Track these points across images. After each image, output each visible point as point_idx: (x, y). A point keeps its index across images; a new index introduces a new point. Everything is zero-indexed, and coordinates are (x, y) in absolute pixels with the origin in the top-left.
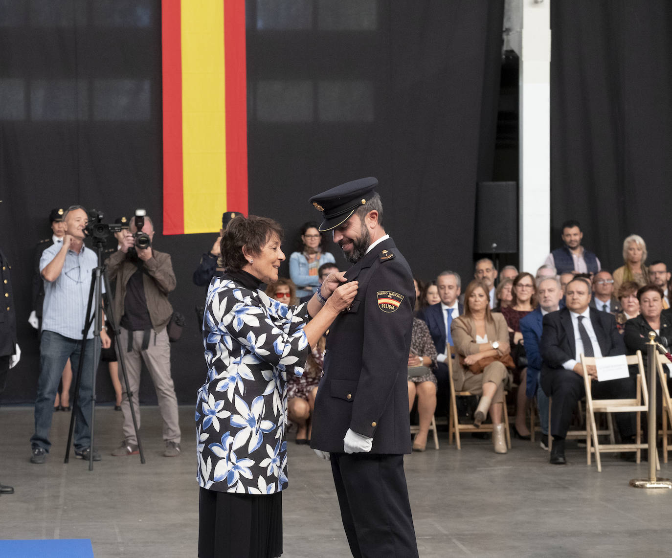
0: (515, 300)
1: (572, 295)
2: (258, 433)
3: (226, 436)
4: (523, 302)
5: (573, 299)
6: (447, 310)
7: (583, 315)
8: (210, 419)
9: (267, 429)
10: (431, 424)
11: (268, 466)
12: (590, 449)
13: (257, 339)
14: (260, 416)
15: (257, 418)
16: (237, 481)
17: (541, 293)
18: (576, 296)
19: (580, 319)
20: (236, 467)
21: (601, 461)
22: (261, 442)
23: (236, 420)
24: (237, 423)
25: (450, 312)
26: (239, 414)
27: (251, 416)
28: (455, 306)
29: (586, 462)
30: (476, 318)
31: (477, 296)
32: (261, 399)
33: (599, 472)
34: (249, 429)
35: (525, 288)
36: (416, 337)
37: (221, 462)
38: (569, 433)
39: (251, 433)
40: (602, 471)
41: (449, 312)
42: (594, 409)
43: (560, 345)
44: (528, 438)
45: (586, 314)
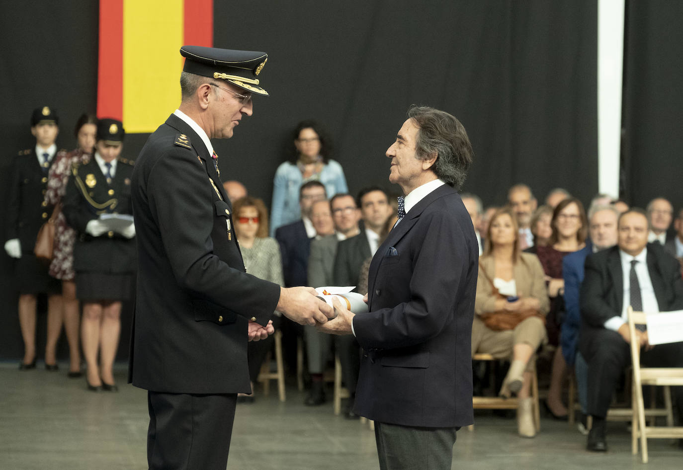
0: (556, 235)
1: (628, 231)
4: (566, 238)
5: (630, 238)
7: (638, 258)
12: (635, 434)
17: (593, 228)
18: (633, 233)
19: (634, 263)
21: (649, 449)
29: (630, 450)
31: (503, 225)
33: (645, 464)
35: (569, 219)
38: (611, 413)
40: (649, 462)
42: (642, 381)
43: (605, 296)
44: (565, 419)
45: (642, 257)
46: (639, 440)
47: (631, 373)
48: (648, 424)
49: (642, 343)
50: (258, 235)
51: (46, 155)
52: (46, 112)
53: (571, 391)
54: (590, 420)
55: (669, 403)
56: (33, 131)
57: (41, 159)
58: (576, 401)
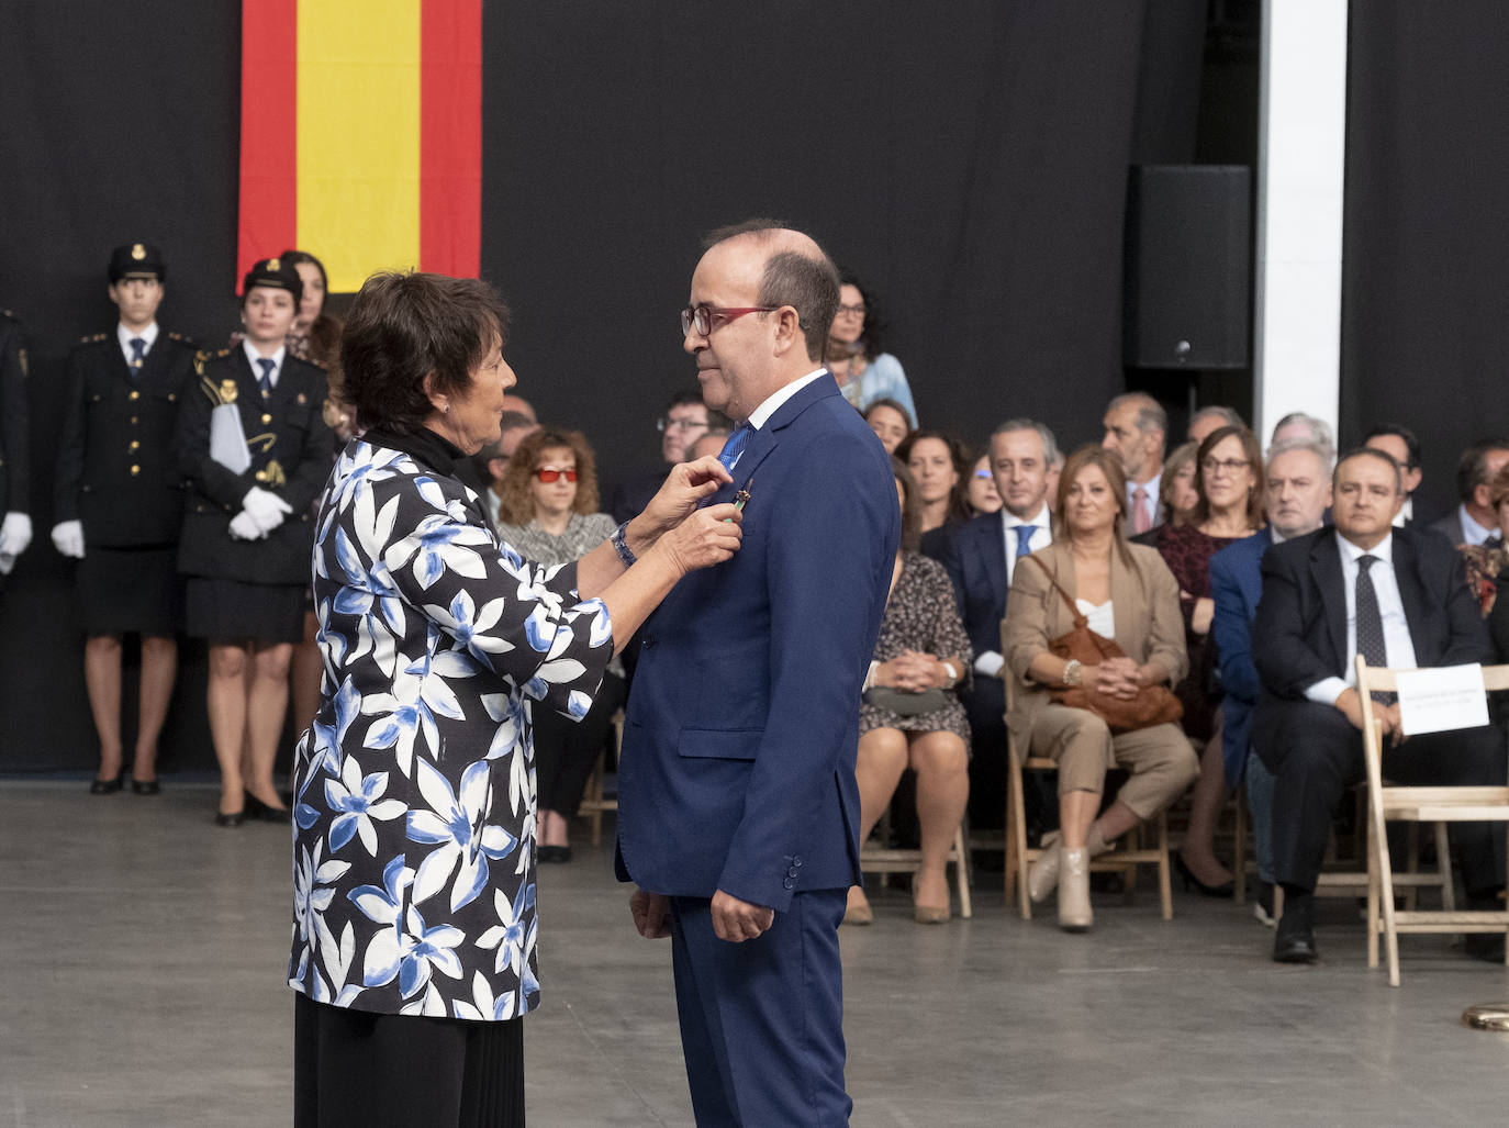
1: (1354, 494)
2: (478, 858)
3: (397, 867)
4: (1222, 511)
5: (1358, 506)
6: (1018, 529)
7: (1374, 552)
8: (351, 823)
9: (497, 849)
10: (954, 848)
11: (498, 946)
12: (1374, 924)
13: (478, 611)
14: (481, 815)
15: (472, 819)
16: (425, 987)
17: (1272, 486)
18: (1366, 497)
19: (1365, 563)
20: (422, 949)
21: (1401, 958)
22: (484, 884)
23: (421, 823)
24: (422, 832)
25: (1026, 535)
26: (430, 809)
27: (460, 815)
28: (1042, 519)
29: (1365, 959)
30: (1087, 552)
31: (1086, 489)
32: (483, 770)
33: (1395, 987)
34: (454, 848)
35: (1222, 470)
36: (920, 607)
37: (382, 933)
38: (1323, 879)
39: (460, 859)
41: (1024, 534)
42: (1386, 811)
43: (1307, 635)
44: (1225, 893)
45: (1383, 549)
46: (1382, 938)
47: (1365, 795)
48: (1400, 905)
49: (1387, 730)
50: (576, 506)
51: (137, 344)
52: (139, 253)
53: (1239, 833)
54: (1279, 893)
55: (1445, 861)
56: (113, 295)
57: (128, 352)
58: (1249, 855)
